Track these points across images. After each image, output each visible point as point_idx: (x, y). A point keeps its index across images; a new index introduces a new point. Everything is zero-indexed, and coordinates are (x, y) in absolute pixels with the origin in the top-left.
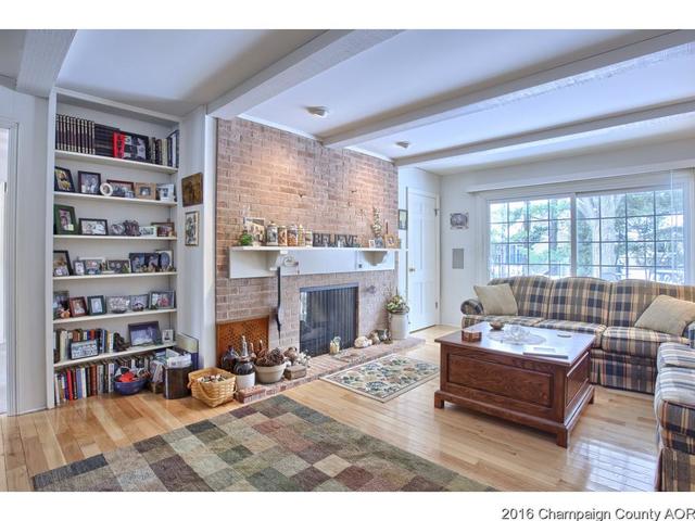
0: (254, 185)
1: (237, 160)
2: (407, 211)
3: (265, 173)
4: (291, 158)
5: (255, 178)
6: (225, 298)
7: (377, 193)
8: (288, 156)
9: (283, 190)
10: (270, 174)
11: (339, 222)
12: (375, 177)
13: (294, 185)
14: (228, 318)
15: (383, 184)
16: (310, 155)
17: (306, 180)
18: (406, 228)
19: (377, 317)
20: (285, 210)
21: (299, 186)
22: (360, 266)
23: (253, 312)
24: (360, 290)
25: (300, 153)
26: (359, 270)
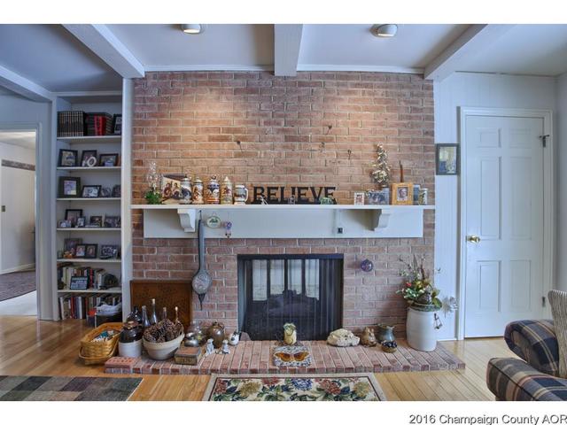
0: (174, 139)
1: (153, 115)
2: (458, 146)
3: (188, 123)
4: (224, 101)
5: (176, 131)
6: (141, 257)
7: (381, 124)
8: (218, 99)
9: (212, 139)
10: (195, 123)
11: (304, 171)
12: (379, 101)
13: (229, 130)
14: (145, 277)
15: (397, 109)
16: (253, 91)
17: (247, 122)
18: (458, 172)
19: (381, 305)
20: (215, 161)
21: (236, 131)
22: (340, 231)
23: (174, 275)
24: (346, 262)
25: (236, 91)
26: (338, 236)
